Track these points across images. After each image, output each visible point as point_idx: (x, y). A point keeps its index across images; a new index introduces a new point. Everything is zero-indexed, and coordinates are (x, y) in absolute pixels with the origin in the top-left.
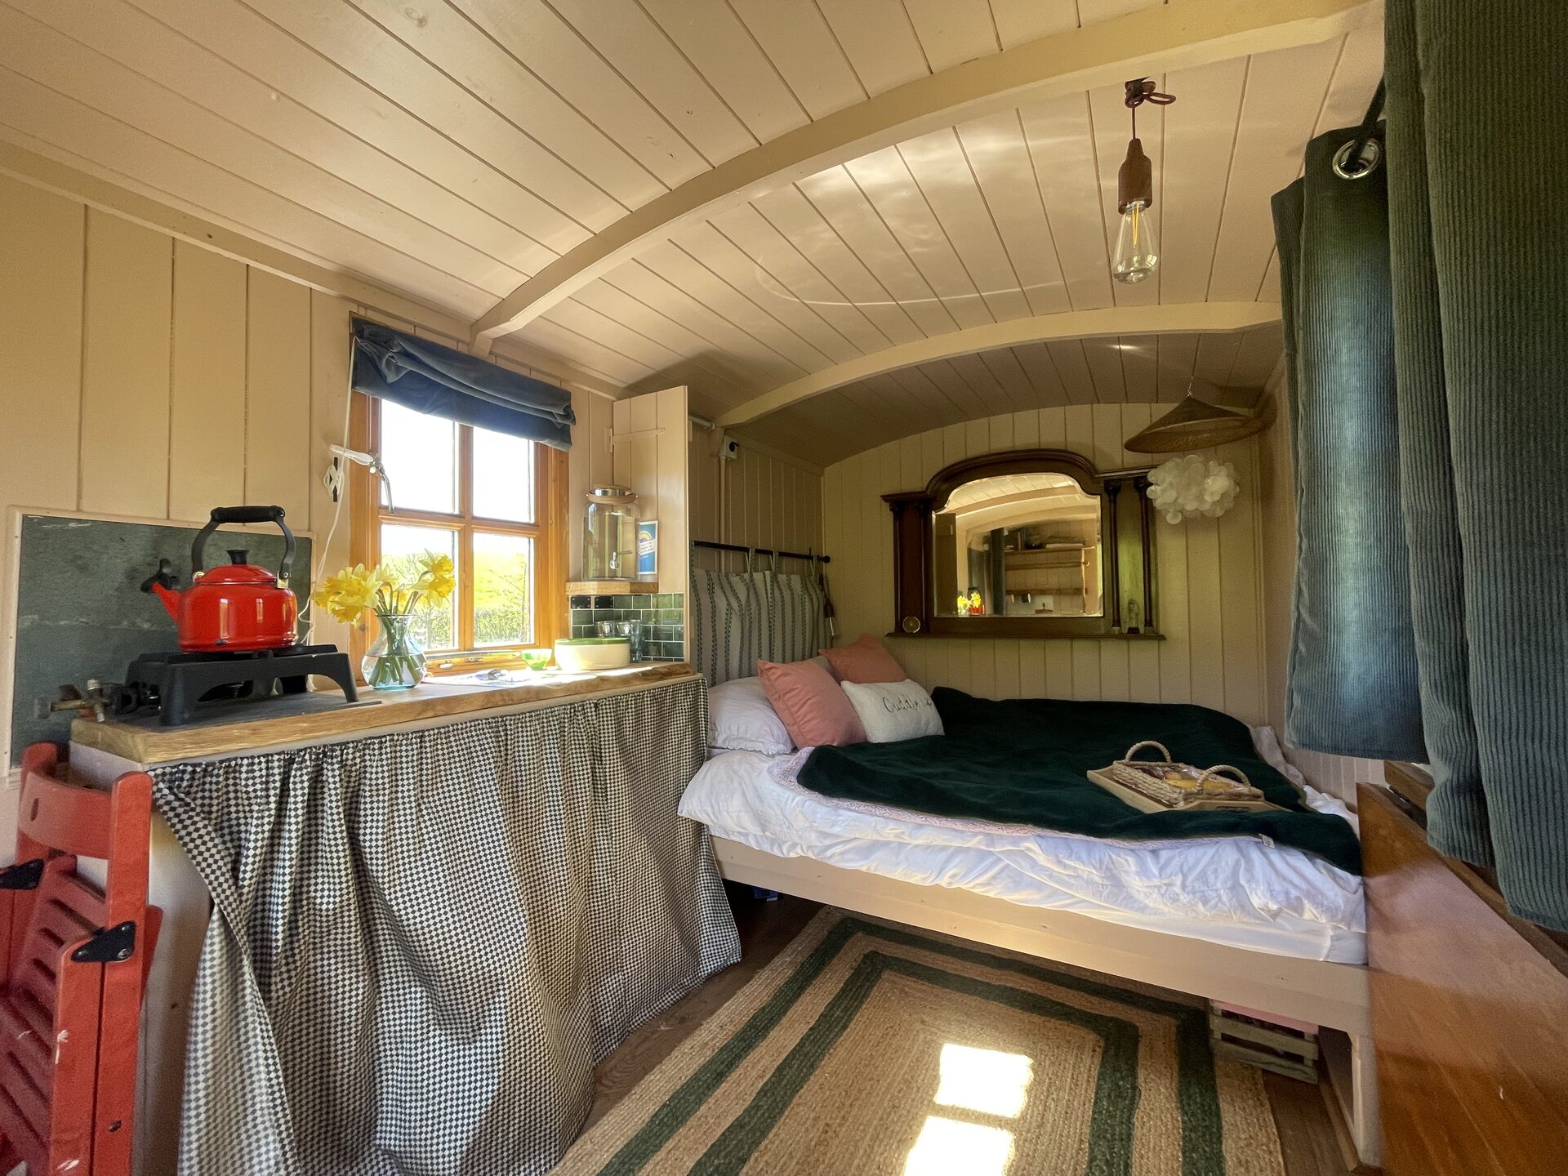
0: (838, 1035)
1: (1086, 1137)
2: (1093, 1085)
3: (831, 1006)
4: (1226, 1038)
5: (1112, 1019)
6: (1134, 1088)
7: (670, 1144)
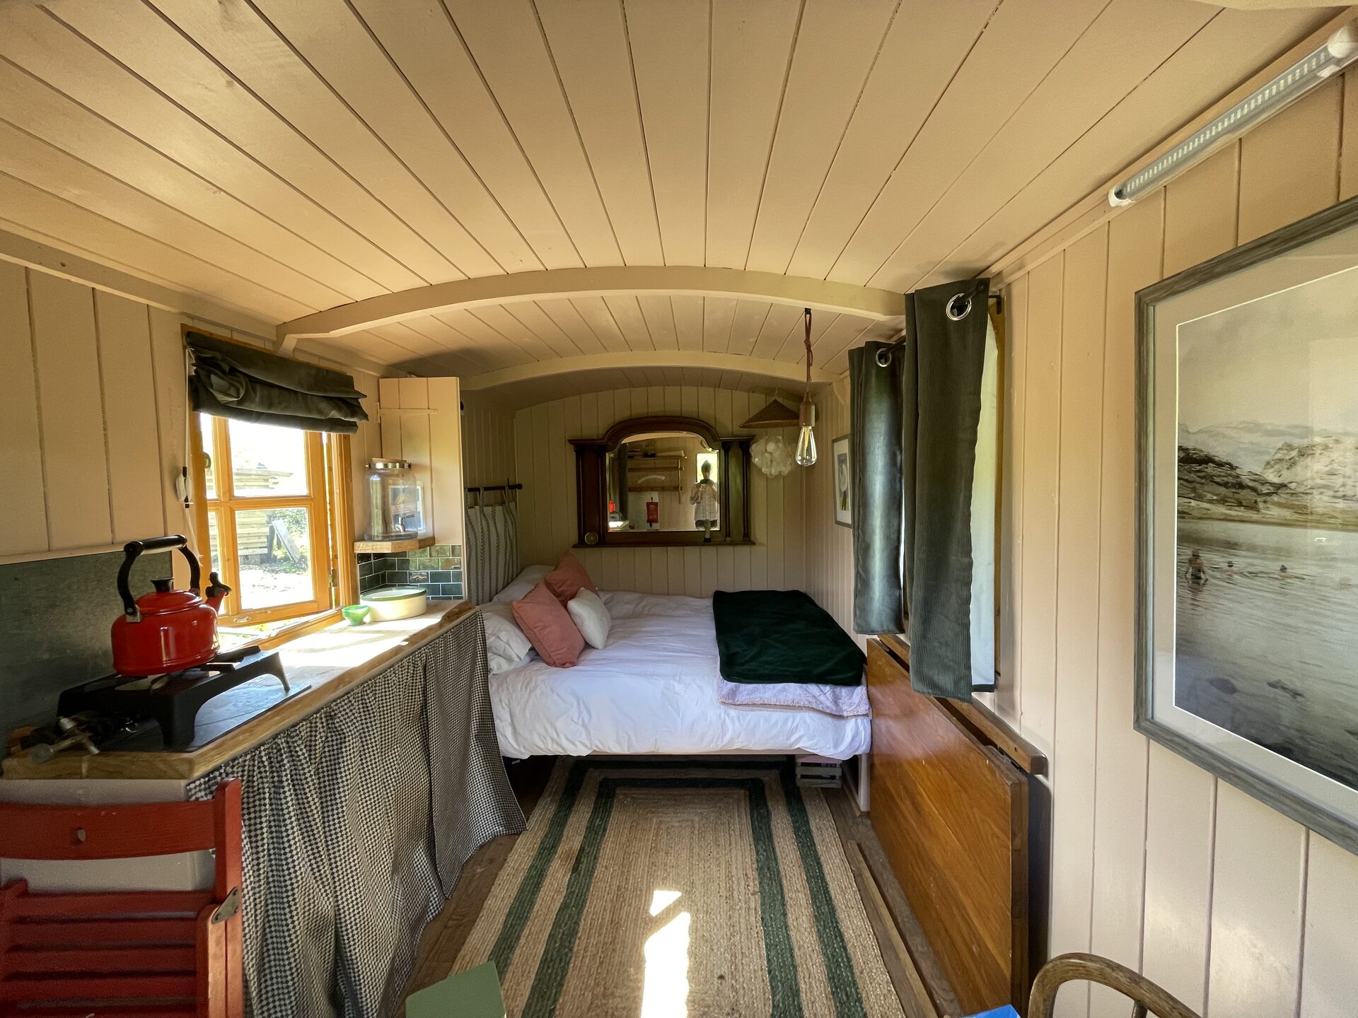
0: (603, 835)
1: (752, 843)
2: (749, 817)
3: (591, 821)
4: (803, 777)
5: (749, 779)
6: (768, 811)
7: (526, 932)
